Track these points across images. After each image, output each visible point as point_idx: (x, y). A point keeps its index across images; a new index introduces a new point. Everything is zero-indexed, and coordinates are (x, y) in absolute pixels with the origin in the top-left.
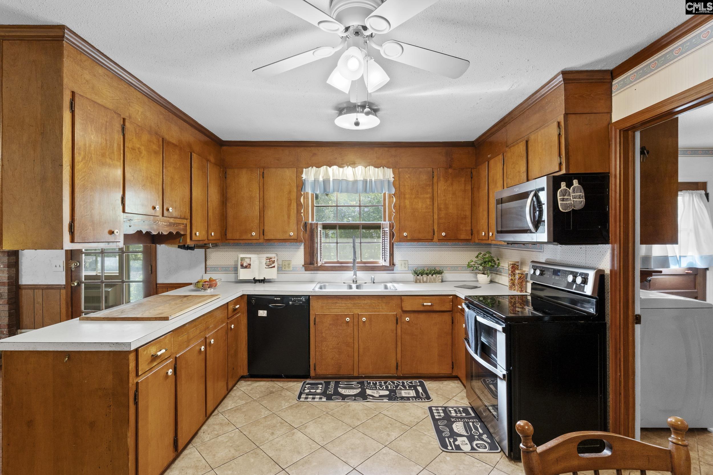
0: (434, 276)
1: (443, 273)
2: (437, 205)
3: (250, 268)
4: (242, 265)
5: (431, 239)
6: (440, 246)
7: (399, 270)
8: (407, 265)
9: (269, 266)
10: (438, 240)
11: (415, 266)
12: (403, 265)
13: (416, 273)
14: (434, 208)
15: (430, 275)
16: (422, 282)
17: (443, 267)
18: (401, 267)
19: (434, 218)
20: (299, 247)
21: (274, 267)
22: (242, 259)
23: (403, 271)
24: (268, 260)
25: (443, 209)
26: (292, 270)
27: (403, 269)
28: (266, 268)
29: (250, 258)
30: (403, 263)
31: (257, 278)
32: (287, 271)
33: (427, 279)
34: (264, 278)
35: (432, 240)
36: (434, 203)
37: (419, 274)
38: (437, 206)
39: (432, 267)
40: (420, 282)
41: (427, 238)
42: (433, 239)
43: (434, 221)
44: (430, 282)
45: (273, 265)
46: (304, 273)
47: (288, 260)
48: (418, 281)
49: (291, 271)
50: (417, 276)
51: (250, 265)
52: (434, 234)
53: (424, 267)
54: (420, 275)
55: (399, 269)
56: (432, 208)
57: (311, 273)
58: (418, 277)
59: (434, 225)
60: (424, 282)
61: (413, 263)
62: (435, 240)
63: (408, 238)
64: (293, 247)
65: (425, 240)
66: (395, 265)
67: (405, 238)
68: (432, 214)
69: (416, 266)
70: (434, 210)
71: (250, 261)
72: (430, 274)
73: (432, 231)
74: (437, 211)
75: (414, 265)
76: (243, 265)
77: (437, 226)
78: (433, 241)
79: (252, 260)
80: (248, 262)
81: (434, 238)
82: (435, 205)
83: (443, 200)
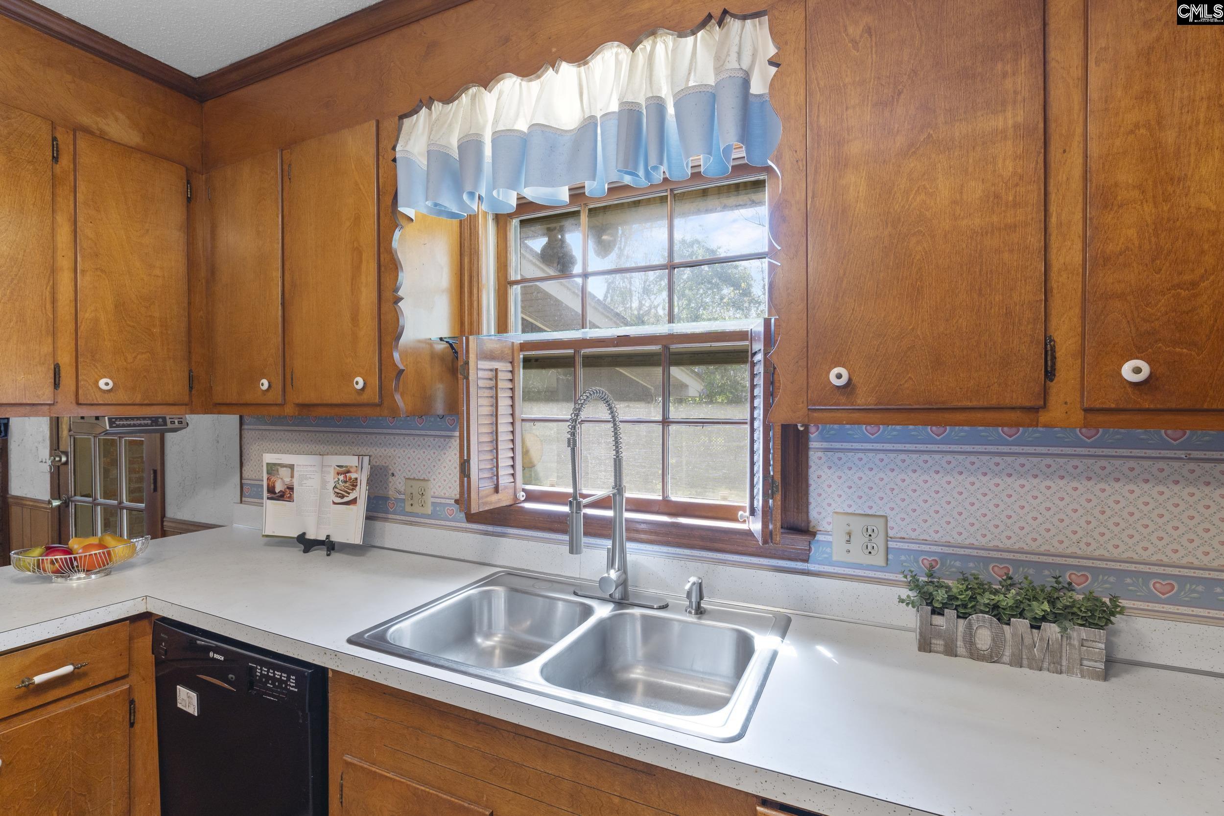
0: (1052, 630)
1: (1117, 619)
2: (1077, 172)
3: (290, 499)
4: (271, 490)
5: (1023, 409)
6: (1099, 451)
7: (835, 558)
8: (879, 541)
9: (343, 497)
10: (1087, 410)
11: (926, 548)
12: (859, 539)
13: (928, 598)
14: (1053, 197)
15: (1021, 625)
16: (961, 650)
17: (1121, 574)
18: (848, 546)
19: (1056, 263)
20: (449, 433)
21: (354, 502)
22: (272, 469)
23: (860, 566)
24: (341, 477)
25: (1136, 194)
26: (430, 513)
27: (858, 556)
28: (334, 503)
29: (291, 467)
30: (857, 525)
31: (311, 536)
32: (416, 515)
33: (998, 641)
34: (328, 537)
35: (1035, 410)
36: (1053, 165)
37: (945, 606)
38: (1076, 184)
39: (1040, 566)
40: (950, 651)
41: (994, 402)
42: (1044, 406)
43: (1054, 284)
44: (1017, 662)
45: (351, 497)
46: (466, 530)
47: (419, 476)
48: (938, 643)
49: (429, 517)
50: (934, 612)
51: (291, 489)
52: (1050, 374)
53: (987, 561)
54: (950, 613)
55: (838, 552)
56: (1034, 195)
57: (486, 533)
58: (938, 620)
59: (1054, 312)
60: (975, 654)
61: (913, 535)
62: (1056, 411)
63: (863, 399)
64: (433, 433)
65: (979, 415)
66: (814, 534)
67: (843, 399)
68: (1035, 241)
69: (938, 549)
70: (1053, 209)
71: (292, 477)
72: (1021, 615)
73: (1034, 355)
74: (1078, 216)
75: (925, 542)
76: (274, 487)
77: (1076, 321)
78: (1043, 417)
79: (296, 474)
80: (287, 480)
81: (1054, 400)
82: (1059, 176)
83: (1137, 126)
